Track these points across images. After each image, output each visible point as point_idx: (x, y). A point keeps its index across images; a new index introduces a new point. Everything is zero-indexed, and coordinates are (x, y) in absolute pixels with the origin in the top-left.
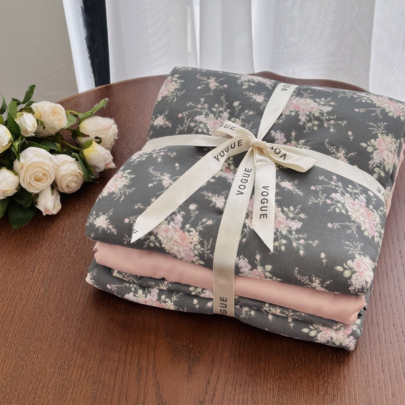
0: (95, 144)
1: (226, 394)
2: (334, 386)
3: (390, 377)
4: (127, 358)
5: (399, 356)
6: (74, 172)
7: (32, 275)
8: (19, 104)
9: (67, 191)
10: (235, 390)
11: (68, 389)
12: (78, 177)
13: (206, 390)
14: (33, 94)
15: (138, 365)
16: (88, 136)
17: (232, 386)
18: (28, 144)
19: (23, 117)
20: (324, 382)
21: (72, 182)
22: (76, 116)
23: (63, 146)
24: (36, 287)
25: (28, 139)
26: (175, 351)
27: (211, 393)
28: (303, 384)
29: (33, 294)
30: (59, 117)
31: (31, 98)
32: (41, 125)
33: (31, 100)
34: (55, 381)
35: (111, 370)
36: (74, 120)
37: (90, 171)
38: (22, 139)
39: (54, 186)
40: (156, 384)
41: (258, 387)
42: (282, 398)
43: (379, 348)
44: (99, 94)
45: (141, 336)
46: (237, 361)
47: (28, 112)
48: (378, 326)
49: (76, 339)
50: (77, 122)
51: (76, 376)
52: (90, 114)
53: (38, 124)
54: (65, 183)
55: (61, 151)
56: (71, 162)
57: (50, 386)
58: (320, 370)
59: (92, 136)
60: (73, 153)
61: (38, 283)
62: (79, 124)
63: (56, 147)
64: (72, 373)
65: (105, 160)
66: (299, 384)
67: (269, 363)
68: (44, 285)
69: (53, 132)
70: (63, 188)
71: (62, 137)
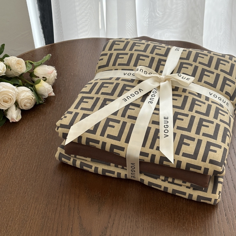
1: (120, 222)
2: (184, 217)
4: (62, 202)
10: (126, 221)
11: (27, 221)
13: (109, 221)
14: (4, 49)
15: (68, 207)
17: (124, 218)
20: (178, 215)
26: (91, 198)
27: (112, 223)
28: (166, 216)
30: (21, 66)
31: (3, 52)
34: (20, 217)
35: (53, 209)
40: (79, 217)
41: (139, 218)
42: (153, 224)
49: (32, 192)
51: (32, 214)
53: (7, 68)
57: (16, 219)
58: (176, 208)
64: (30, 212)
66: (163, 216)
67: (146, 205)
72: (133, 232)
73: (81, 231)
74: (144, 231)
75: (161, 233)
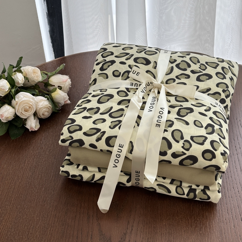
0: (58, 90)
1: (139, 228)
2: (200, 223)
3: (232, 216)
4: (81, 210)
5: (237, 204)
6: (46, 106)
7: (24, 165)
8: (14, 67)
9: (43, 117)
10: (144, 227)
11: (48, 229)
12: (49, 109)
13: (127, 227)
14: (21, 62)
15: (87, 214)
16: (54, 86)
17: (142, 224)
18: (19, 90)
19: (16, 75)
20: (195, 220)
21: (46, 112)
22: (47, 74)
23: (40, 92)
24: (27, 172)
25: (19, 87)
27: (131, 228)
28: (183, 222)
29: (25, 176)
30: (37, 75)
31: (20, 64)
32: (27, 80)
33: (20, 65)
34: (40, 224)
35: (72, 217)
36: (46, 77)
37: (56, 105)
38: (16, 88)
39: (35, 114)
40: (98, 224)
41: (157, 224)
42: (171, 230)
43: (225, 200)
44: (59, 62)
45: (89, 198)
46: (145, 210)
47: (19, 72)
48: (224, 188)
49: (51, 201)
50: (47, 78)
51: (52, 221)
52: (54, 73)
53: (25, 79)
54: (42, 113)
55: (38, 94)
56: (45, 100)
57: (37, 227)
58: (192, 214)
59: (56, 86)
60: (46, 95)
61: (27, 170)
62: (48, 79)
63: (36, 92)
64: (50, 220)
65: (64, 99)
66: (181, 222)
67: (163, 211)
68: (31, 170)
69: (33, 84)
70: (40, 115)
71: (39, 87)
72: (152, 237)
73: (101, 237)
74: (163, 236)
75: (179, 238)
